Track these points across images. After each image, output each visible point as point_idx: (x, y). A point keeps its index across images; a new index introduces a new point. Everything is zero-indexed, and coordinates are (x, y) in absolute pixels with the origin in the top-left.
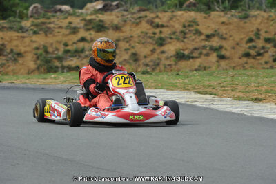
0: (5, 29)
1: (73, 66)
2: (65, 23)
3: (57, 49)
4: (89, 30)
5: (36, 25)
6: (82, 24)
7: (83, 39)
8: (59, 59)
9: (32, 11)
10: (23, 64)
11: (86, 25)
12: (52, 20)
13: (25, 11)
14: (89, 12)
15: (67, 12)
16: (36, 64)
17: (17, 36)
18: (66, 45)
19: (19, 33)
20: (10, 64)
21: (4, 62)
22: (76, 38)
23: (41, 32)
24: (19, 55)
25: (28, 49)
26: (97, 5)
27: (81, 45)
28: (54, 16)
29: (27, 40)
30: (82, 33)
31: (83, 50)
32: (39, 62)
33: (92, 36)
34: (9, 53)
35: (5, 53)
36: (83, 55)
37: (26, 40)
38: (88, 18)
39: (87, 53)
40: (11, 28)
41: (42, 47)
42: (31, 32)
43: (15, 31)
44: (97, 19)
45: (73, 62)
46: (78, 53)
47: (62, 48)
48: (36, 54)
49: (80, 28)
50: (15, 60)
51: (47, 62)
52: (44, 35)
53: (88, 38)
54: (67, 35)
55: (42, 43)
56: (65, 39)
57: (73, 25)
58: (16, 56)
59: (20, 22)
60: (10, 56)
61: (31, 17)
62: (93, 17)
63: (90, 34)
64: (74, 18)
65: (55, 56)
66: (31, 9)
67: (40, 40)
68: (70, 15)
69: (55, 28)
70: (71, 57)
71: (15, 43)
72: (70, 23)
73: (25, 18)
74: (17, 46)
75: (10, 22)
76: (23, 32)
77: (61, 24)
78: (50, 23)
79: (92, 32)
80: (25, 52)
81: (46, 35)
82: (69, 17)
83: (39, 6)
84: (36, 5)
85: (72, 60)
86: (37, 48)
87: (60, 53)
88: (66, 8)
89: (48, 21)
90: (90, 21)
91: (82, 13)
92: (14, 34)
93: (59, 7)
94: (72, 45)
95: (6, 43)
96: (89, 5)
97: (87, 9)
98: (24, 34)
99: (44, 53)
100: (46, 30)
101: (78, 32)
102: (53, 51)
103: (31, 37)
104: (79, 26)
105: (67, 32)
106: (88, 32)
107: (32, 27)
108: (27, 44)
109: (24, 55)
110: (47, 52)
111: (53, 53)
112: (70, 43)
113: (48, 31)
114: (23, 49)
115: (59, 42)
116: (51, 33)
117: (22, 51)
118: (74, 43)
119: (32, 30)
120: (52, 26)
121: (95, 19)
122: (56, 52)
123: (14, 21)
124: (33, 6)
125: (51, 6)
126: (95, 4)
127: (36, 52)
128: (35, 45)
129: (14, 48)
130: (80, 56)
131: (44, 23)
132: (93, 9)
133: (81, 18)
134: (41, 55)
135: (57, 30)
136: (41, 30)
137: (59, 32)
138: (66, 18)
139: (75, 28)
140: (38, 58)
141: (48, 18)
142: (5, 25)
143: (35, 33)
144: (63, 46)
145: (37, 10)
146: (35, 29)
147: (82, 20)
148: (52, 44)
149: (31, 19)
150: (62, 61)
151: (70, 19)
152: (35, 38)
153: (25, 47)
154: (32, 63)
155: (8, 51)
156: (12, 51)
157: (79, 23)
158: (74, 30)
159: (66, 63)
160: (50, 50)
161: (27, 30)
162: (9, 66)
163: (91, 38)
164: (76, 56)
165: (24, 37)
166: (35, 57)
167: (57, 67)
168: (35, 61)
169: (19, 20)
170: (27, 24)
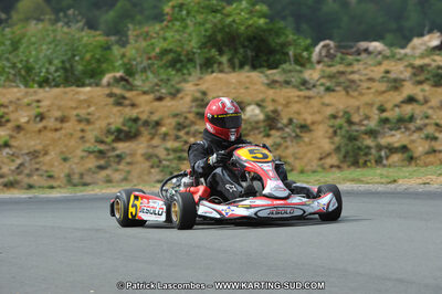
0: (277, 85)
1: (396, 145)
2: (378, 72)
3: (367, 118)
4: (420, 83)
5: (331, 77)
6: (407, 74)
7: (411, 100)
8: (372, 133)
9: (320, 53)
10: (310, 144)
11: (415, 75)
12: (356, 67)
13: (305, 54)
14: (418, 52)
15: (380, 53)
16: (333, 143)
17: (299, 96)
18: (382, 109)
19: (301, 90)
20: (289, 143)
21: (278, 140)
22: (398, 97)
23: (337, 89)
24: (304, 128)
25: (317, 118)
26: (430, 41)
27: (408, 109)
28: (358, 60)
29: (315, 102)
30: (409, 89)
31: (412, 118)
32: (337, 139)
33: (427, 94)
34: (286, 126)
35: (280, 125)
36: (412, 126)
37: (313, 102)
38: (418, 62)
39: (419, 122)
40: (287, 83)
41: (341, 114)
42: (322, 88)
43: (294, 87)
44: (434, 64)
45: (397, 138)
46: (403, 122)
47: (375, 115)
48: (332, 127)
49: (404, 80)
50: (297, 136)
51: (352, 139)
52: (344, 93)
53: (420, 97)
54: (384, 92)
55: (341, 107)
56: (379, 100)
57: (392, 76)
58: (298, 130)
59: (301, 72)
60: (287, 130)
61: (319, 62)
62: (427, 61)
63: (423, 90)
64: (393, 64)
65: (363, 128)
66: (318, 49)
67: (338, 101)
68: (386, 58)
69: (361, 80)
70: (391, 130)
71: (295, 107)
72: (387, 72)
73: (308, 66)
74: (298, 113)
75: (284, 71)
76: (308, 89)
77: (372, 75)
78: (353, 72)
79: (426, 87)
80: (313, 123)
81: (347, 93)
82: (386, 62)
83: (332, 43)
84: (327, 42)
85: (393, 135)
86: (334, 117)
87: (373, 124)
88: (376, 45)
89: (349, 69)
90: (422, 68)
91: (406, 55)
92: (292, 93)
93: (363, 45)
94: (392, 110)
95: (280, 108)
96: (416, 41)
97: (414, 48)
98: (310, 93)
99: (345, 125)
100: (347, 84)
101: (403, 86)
102: (361, 121)
103: (321, 97)
104: (402, 77)
105: (383, 87)
106: (420, 87)
107: (323, 81)
108: (316, 109)
109: (312, 127)
110: (350, 122)
111: (360, 124)
112: (389, 106)
113: (350, 87)
114: (309, 119)
115: (371, 105)
116: (356, 90)
117: (309, 122)
118: (396, 106)
119: (322, 85)
120: (356, 77)
121: (429, 65)
122: (365, 122)
123: (290, 71)
124: (322, 44)
125: (352, 44)
126: (426, 38)
127: (332, 122)
128: (329, 111)
129: (295, 117)
130: (407, 129)
131: (343, 73)
132: (424, 48)
133: (406, 63)
134: (341, 128)
135: (365, 85)
136: (338, 84)
137: (369, 88)
138: (380, 64)
139: (395, 80)
140: (335, 133)
141: (350, 65)
142: (277, 78)
143: (328, 89)
144: (376, 112)
145: (328, 51)
146: (328, 84)
147: (406, 66)
148: (358, 108)
149: (319, 67)
150: (375, 137)
151: (386, 65)
152: (328, 99)
153: (313, 114)
154: (327, 140)
155: (285, 121)
156: (291, 121)
157: (401, 72)
158: (396, 85)
159: (383, 141)
160: (356, 119)
161: (314, 86)
162: (287, 148)
163: (425, 97)
164: (399, 128)
165: (309, 98)
166: (331, 130)
167: (369, 147)
168: (330, 138)
169: (298, 68)
170: (312, 74)
